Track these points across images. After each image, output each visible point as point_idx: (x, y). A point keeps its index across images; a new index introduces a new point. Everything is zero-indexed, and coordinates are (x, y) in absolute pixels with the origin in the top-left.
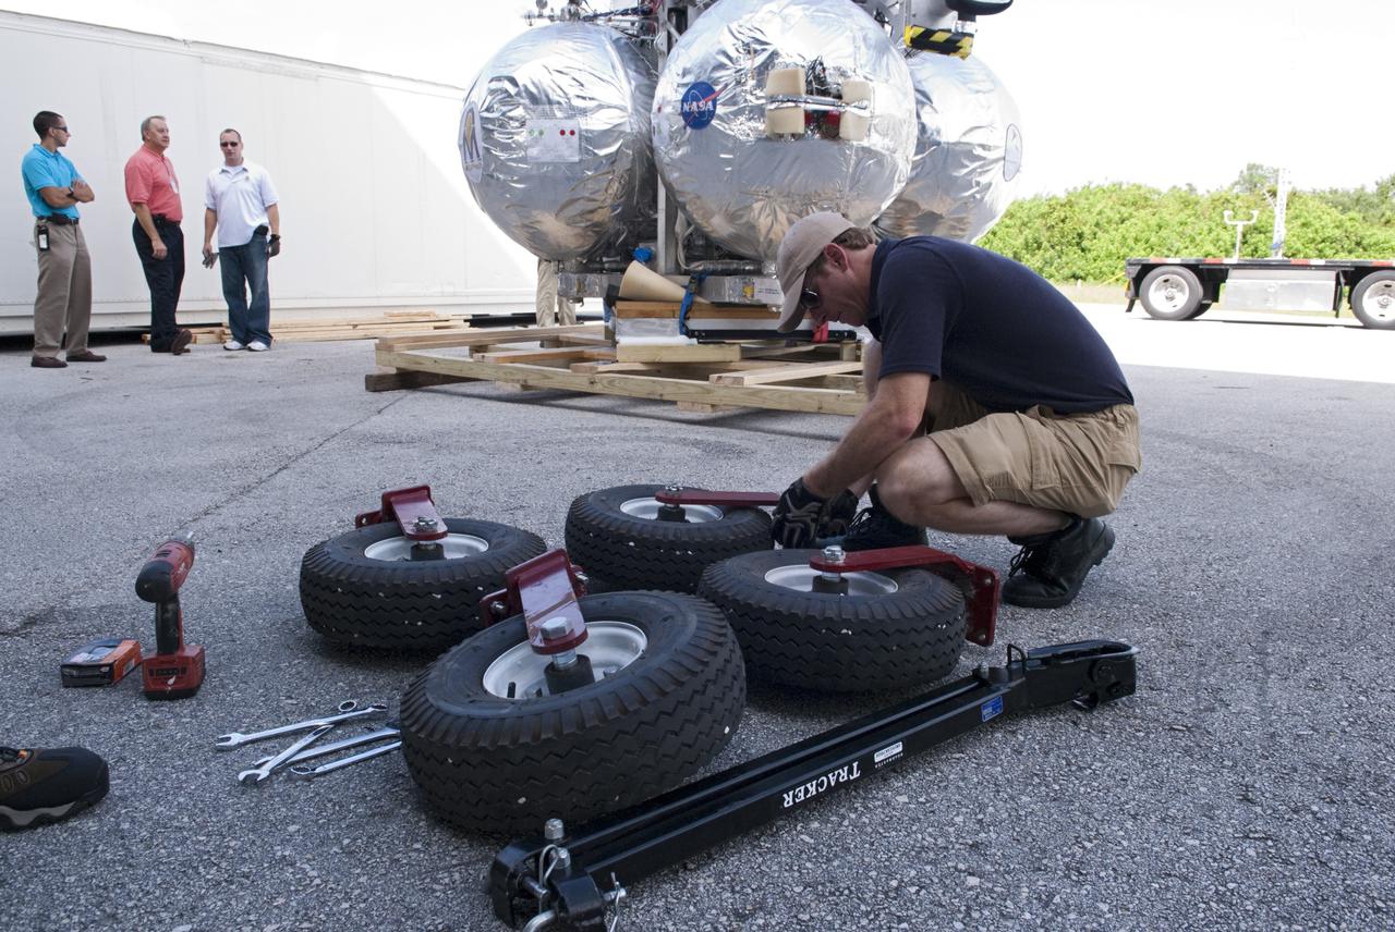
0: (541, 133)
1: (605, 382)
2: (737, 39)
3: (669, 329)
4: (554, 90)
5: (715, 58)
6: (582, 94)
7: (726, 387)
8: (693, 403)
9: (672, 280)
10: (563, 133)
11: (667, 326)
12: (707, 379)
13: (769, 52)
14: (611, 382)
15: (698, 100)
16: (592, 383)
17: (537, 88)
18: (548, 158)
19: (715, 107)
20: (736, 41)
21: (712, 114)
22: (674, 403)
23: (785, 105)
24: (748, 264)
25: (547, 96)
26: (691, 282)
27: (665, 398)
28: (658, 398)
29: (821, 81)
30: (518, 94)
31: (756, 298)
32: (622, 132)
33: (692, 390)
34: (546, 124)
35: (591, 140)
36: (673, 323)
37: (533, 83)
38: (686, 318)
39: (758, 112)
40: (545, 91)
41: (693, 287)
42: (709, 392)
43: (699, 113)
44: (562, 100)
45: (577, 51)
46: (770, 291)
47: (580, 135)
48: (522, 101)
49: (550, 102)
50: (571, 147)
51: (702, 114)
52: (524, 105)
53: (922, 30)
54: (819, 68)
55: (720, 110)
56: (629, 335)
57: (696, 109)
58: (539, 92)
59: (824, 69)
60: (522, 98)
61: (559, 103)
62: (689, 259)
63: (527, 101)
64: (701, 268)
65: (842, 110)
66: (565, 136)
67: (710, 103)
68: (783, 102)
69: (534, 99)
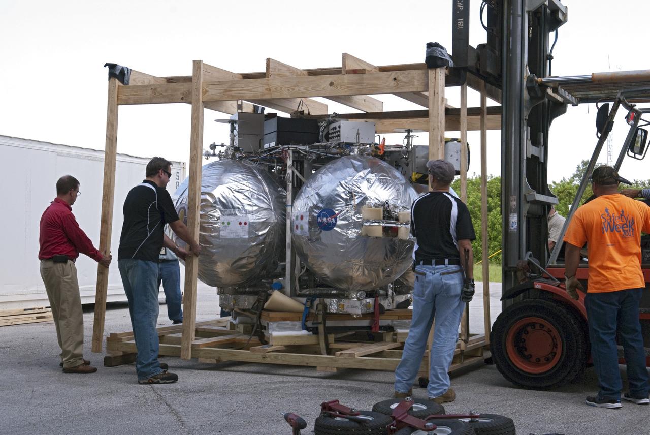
0: (229, 223)
1: (272, 357)
2: (346, 189)
3: (297, 327)
4: (234, 201)
5: (334, 198)
6: (250, 203)
7: (346, 358)
8: (326, 367)
9: (295, 300)
10: (240, 223)
11: (294, 325)
12: (334, 354)
13: (363, 197)
14: (276, 357)
15: (327, 217)
16: (264, 358)
17: (226, 200)
18: (231, 236)
19: (336, 221)
20: (345, 190)
21: (334, 225)
22: (314, 368)
23: (374, 224)
24: (333, 290)
25: (232, 204)
26: (307, 301)
27: (310, 365)
28: (306, 365)
29: (389, 212)
30: (215, 202)
31: (345, 310)
32: (269, 223)
33: (325, 360)
34: (232, 219)
35: (253, 227)
36: (298, 324)
37: (223, 197)
38: (306, 321)
39: (357, 225)
40: (230, 202)
41: (308, 304)
42: (335, 361)
43: (327, 223)
44: (240, 207)
45: (245, 180)
46: (354, 307)
47: (249, 225)
48: (217, 206)
49: (234, 208)
50: (245, 231)
51: (329, 224)
52: (219, 208)
53: (421, 175)
54: (386, 205)
55: (339, 222)
56: (276, 331)
57: (326, 221)
58: (227, 202)
59: (389, 206)
60: (218, 205)
61: (238, 208)
62: (301, 288)
63: (220, 207)
64: (307, 293)
65: (399, 226)
66: (241, 226)
67: (333, 219)
68: (372, 222)
69: (225, 206)
